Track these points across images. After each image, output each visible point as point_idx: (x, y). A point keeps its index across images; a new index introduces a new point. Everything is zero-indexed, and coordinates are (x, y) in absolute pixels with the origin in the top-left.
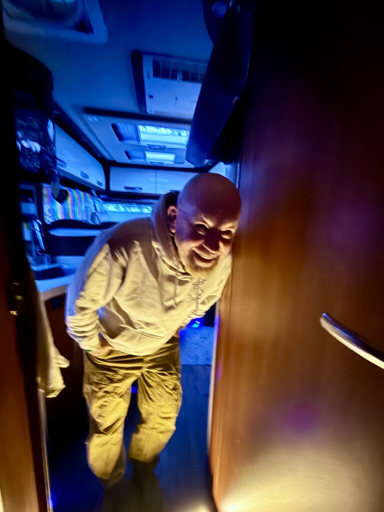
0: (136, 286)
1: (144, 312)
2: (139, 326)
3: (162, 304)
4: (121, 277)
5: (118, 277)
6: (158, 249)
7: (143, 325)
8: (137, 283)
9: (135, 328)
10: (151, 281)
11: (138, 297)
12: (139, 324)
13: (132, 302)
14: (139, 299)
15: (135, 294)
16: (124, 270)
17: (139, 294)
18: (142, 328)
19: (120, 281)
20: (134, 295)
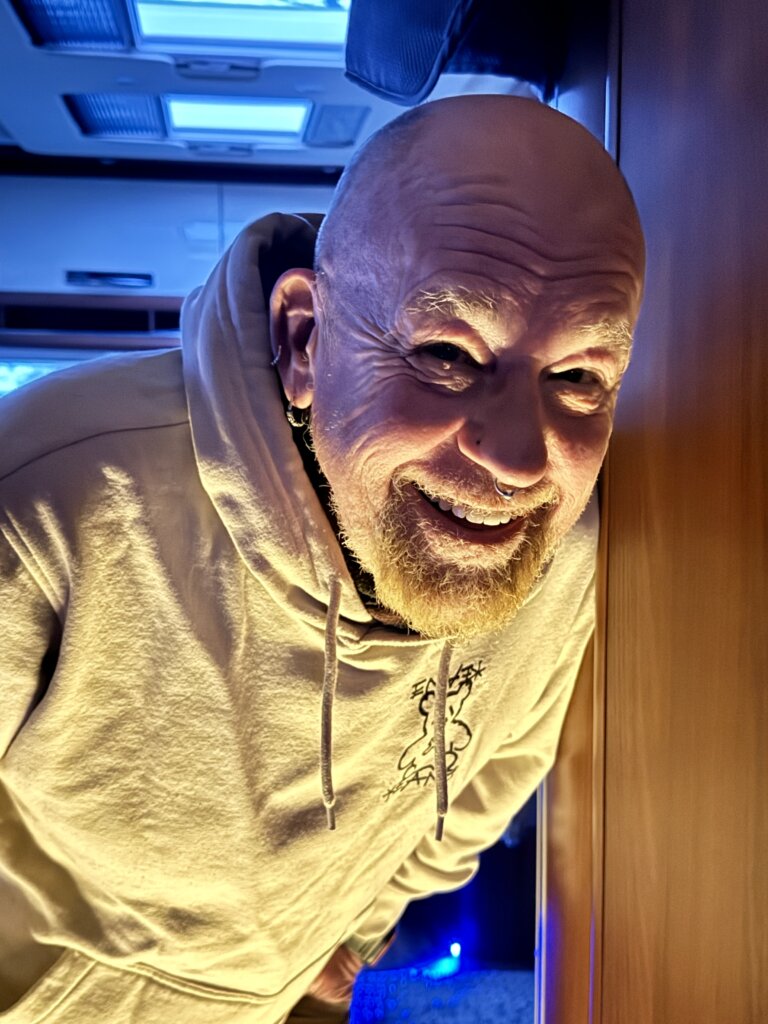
0: (114, 709)
1: (161, 850)
2: (135, 937)
3: (259, 803)
4: (34, 662)
5: (20, 664)
6: (229, 502)
7: (157, 930)
8: (119, 694)
9: (113, 951)
10: (196, 677)
11: (125, 771)
12: (134, 925)
13: (93, 798)
14: (133, 781)
15: (109, 751)
16: (54, 626)
17: (130, 754)
18: (149, 944)
19: (28, 683)
20: (108, 760)
